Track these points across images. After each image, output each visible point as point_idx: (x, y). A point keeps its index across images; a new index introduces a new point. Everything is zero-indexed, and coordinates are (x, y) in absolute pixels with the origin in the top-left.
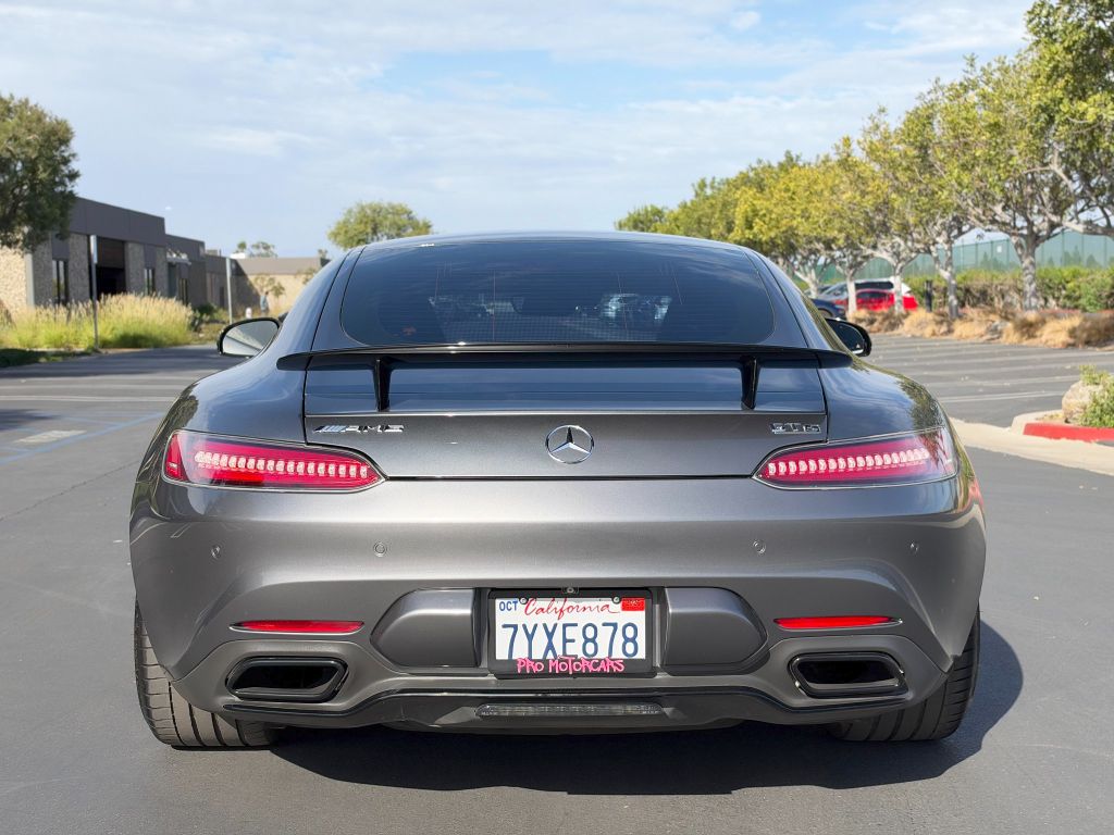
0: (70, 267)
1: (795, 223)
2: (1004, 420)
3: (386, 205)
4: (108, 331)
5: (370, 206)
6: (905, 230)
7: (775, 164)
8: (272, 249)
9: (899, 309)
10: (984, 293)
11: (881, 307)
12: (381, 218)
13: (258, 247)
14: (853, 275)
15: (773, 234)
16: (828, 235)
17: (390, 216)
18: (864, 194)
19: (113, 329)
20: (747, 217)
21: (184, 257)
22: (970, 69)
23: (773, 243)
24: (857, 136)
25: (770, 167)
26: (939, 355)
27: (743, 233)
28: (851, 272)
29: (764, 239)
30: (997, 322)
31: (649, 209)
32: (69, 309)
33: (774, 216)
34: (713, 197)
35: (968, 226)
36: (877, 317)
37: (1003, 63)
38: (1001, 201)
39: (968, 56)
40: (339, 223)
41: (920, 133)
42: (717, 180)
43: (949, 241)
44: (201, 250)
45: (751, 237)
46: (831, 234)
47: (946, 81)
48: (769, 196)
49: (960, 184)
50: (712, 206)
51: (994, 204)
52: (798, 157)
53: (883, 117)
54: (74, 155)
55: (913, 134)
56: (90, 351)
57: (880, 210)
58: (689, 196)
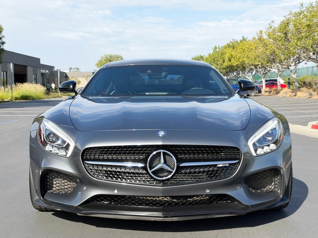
0: (8, 74)
1: (244, 59)
2: (305, 124)
3: (114, 55)
4: (17, 95)
5: (109, 56)
6: (281, 62)
7: (239, 41)
8: (79, 70)
9: (279, 88)
10: (310, 83)
11: (273, 87)
12: (112, 59)
13: (75, 69)
14: (264, 77)
15: (237, 63)
16: (255, 63)
17: (115, 58)
18: (267, 49)
19: (19, 94)
20: (229, 58)
21: (47, 71)
22: (301, 7)
23: (238, 66)
24: (264, 30)
25: (237, 41)
26: (290, 102)
27: (228, 63)
28: (264, 76)
29: (234, 65)
30: (312, 92)
31: (199, 56)
32: (5, 88)
33: (237, 57)
34: (219, 52)
35: (302, 60)
36: (272, 90)
37: (312, 5)
38: (312, 51)
39: (301, 3)
40: (99, 61)
41: (284, 29)
42: (221, 46)
43: (295, 65)
44: (53, 69)
45: (230, 64)
46: (257, 63)
47: (294, 11)
48: (236, 51)
49: (297, 45)
50: (218, 54)
51: (310, 53)
52: (246, 38)
53: (273, 24)
54: (3, 36)
55: (282, 29)
56: (10, 101)
57: (272, 55)
58: (211, 52)
